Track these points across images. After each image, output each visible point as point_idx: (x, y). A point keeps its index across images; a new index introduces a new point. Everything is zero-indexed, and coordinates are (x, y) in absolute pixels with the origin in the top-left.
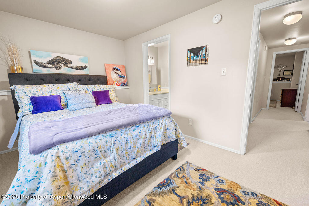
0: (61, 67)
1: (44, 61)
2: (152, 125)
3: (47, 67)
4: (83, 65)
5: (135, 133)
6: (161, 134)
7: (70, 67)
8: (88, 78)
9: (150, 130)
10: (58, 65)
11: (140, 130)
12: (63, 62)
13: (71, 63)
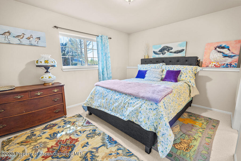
0: (166, 53)
1: (157, 50)
2: (128, 99)
3: (158, 54)
4: (180, 49)
5: (117, 97)
6: (131, 110)
7: (171, 52)
8: (177, 60)
9: (126, 101)
10: (164, 52)
11: (120, 98)
12: (167, 49)
13: (172, 49)
